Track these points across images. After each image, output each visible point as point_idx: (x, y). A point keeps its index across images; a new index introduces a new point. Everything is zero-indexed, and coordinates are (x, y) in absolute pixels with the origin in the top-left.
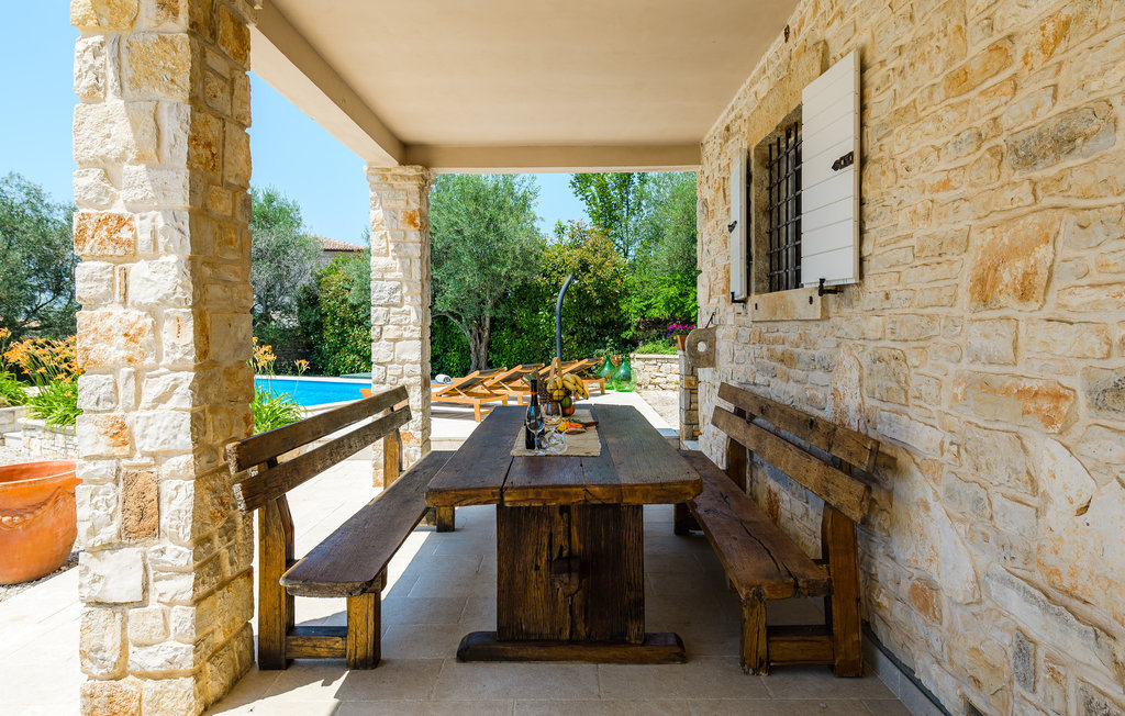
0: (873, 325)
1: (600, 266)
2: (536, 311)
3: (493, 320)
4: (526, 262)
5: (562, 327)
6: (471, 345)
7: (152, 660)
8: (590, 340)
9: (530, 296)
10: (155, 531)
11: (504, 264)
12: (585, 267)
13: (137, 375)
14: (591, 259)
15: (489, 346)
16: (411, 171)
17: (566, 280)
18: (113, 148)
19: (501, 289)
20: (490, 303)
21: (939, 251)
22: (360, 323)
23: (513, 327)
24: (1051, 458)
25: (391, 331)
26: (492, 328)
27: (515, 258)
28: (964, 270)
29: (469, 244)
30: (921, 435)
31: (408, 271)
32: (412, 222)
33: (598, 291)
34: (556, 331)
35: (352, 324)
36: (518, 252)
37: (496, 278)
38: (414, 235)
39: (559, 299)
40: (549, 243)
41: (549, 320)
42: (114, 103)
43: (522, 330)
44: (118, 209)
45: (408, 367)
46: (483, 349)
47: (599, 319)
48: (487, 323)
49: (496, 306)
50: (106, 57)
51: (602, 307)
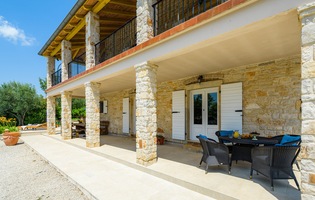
0: (108, 116)
10: (69, 128)
11: (34, 104)
15: (24, 120)
18: (66, 105)
21: (111, 112)
24: (116, 121)
28: (113, 113)
30: (111, 121)
31: (54, 109)
37: (32, 106)
38: (54, 105)
42: (66, 102)
44: (67, 108)
45: (53, 120)
46: (23, 120)
48: (24, 115)
50: (66, 99)
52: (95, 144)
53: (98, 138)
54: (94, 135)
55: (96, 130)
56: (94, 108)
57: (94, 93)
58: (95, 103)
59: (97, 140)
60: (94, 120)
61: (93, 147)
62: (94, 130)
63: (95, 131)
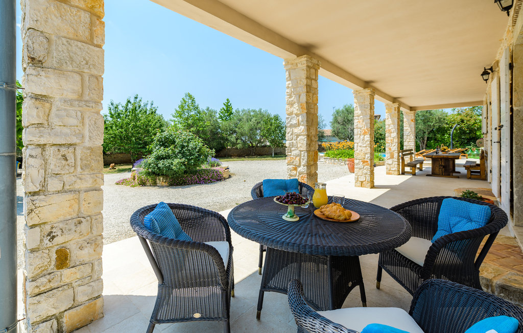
1: (469, 121)
2: (444, 135)
3: (428, 138)
4: (440, 121)
5: (453, 139)
6: (420, 145)
7: (394, 169)
8: (465, 143)
9: (442, 131)
10: (393, 158)
12: (462, 121)
13: (392, 144)
14: (465, 118)
15: (426, 145)
16: (412, 112)
17: (454, 126)
18: (390, 124)
19: (431, 129)
20: (427, 133)
22: (383, 139)
23: (435, 140)
25: (408, 140)
26: (428, 140)
27: (436, 120)
29: (420, 117)
31: (411, 130)
32: (412, 121)
33: (468, 128)
34: (451, 140)
35: (380, 139)
36: (437, 118)
38: (413, 123)
39: (452, 131)
40: (449, 114)
41: (449, 137)
42: (390, 119)
43: (439, 140)
46: (424, 146)
47: (468, 137)
48: (426, 139)
49: (429, 134)
51: (469, 133)
52: (362, 182)
53: (366, 174)
54: (360, 169)
55: (364, 162)
56: (360, 128)
57: (360, 106)
58: (361, 121)
59: (365, 176)
60: (360, 146)
61: (358, 186)
62: (360, 161)
63: (361, 163)
